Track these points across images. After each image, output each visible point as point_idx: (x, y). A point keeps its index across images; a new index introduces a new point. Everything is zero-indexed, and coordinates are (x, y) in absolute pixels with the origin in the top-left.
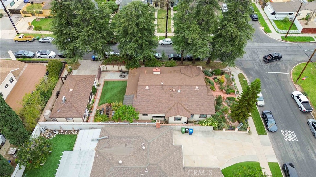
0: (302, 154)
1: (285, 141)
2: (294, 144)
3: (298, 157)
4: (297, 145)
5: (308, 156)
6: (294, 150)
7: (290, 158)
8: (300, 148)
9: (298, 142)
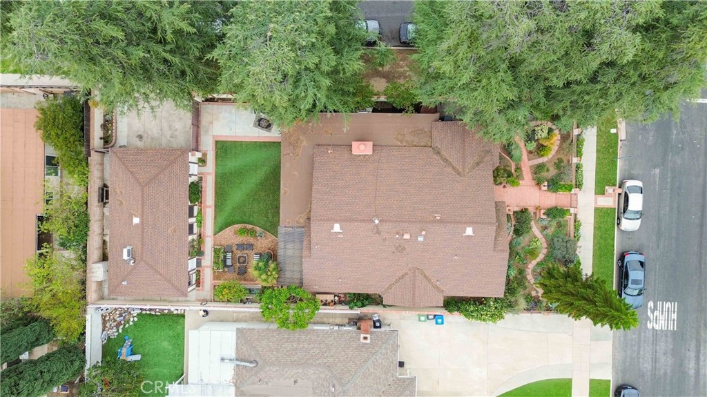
0: (670, 360)
1: (647, 328)
2: (664, 338)
3: (657, 367)
4: (669, 339)
5: (681, 365)
6: (656, 352)
7: (639, 369)
8: (671, 347)
9: (674, 333)
